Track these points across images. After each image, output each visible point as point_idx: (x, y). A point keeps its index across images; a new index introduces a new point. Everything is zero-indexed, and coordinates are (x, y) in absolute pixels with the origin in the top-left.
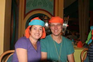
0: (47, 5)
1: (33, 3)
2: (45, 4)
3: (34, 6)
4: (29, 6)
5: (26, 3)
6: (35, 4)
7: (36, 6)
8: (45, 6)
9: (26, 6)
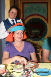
0: (41, 10)
1: (29, 10)
2: (39, 10)
3: (30, 12)
4: (26, 13)
5: (24, 10)
6: (31, 10)
7: (32, 12)
8: (39, 11)
9: (24, 12)
